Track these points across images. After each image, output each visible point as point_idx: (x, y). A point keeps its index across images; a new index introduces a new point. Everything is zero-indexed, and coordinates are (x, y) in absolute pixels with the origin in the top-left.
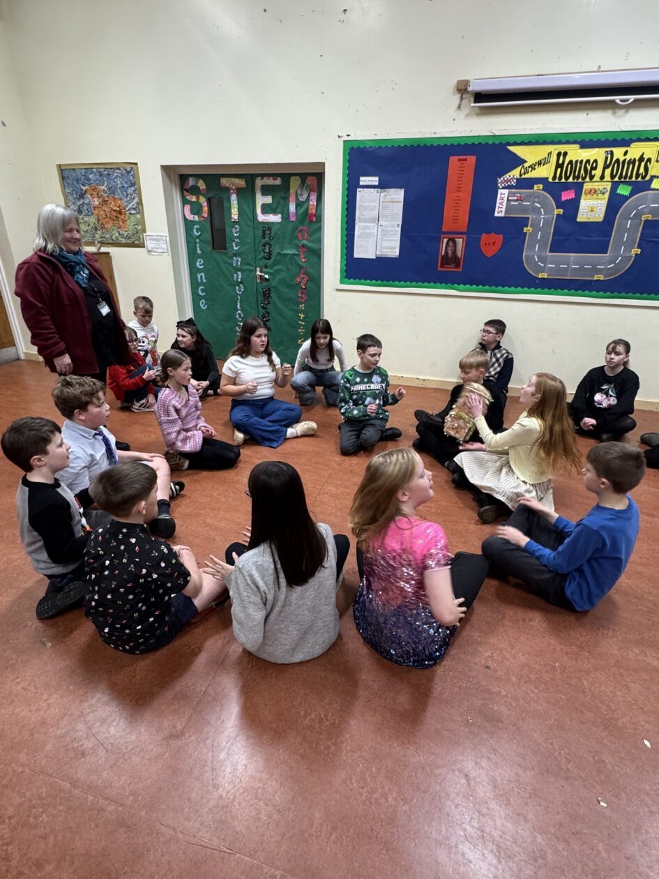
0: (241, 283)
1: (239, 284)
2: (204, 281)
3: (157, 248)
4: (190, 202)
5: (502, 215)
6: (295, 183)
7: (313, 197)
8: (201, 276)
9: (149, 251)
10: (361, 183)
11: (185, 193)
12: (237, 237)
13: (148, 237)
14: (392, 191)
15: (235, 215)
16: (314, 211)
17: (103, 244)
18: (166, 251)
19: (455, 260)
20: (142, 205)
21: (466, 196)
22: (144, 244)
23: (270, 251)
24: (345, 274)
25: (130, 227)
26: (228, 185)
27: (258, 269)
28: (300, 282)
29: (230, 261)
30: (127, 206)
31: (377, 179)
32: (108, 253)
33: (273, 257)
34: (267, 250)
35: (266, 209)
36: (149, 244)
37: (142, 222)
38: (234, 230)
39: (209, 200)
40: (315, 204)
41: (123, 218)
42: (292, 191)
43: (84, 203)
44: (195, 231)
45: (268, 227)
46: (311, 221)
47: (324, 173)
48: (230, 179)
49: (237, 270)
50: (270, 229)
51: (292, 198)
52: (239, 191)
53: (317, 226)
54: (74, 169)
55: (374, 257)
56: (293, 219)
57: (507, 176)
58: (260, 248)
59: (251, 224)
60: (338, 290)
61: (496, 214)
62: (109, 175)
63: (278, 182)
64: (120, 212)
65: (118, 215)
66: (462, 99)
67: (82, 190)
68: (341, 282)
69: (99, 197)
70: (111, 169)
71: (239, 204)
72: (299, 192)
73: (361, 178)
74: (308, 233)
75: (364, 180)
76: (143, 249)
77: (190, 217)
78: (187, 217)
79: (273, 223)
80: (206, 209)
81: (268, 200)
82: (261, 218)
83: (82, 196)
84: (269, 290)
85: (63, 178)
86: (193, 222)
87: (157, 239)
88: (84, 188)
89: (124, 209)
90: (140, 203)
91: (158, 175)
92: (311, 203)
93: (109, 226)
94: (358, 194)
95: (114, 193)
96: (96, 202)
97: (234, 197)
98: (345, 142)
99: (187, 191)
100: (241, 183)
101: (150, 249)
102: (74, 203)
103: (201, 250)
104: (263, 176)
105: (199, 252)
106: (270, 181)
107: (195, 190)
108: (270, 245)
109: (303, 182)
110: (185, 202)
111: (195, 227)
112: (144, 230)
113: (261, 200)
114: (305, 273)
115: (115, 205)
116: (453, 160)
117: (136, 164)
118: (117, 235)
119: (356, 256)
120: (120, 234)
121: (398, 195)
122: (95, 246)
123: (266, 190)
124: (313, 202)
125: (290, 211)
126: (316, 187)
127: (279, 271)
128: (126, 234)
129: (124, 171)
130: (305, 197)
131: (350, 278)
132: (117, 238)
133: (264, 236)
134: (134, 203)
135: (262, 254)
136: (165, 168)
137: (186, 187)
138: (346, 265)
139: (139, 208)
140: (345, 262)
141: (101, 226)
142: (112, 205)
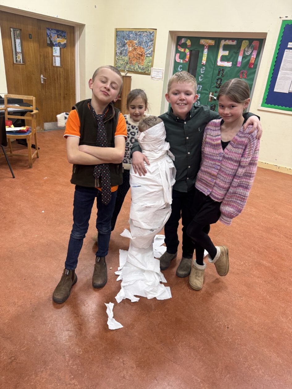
0: (199, 100)
3: (157, 76)
4: (180, 52)
6: (245, 44)
7: (255, 53)
9: (152, 78)
10: (289, 46)
11: (178, 47)
12: (203, 74)
13: (153, 70)
15: (204, 61)
16: (253, 62)
17: (129, 71)
18: (161, 78)
20: (154, 52)
22: (150, 73)
23: (221, 83)
24: (265, 101)
25: (145, 64)
26: (204, 43)
27: (211, 93)
30: (146, 52)
32: (131, 77)
34: (219, 83)
35: (224, 59)
36: (153, 74)
37: (152, 62)
38: (202, 70)
39: (191, 51)
40: (255, 57)
41: (142, 58)
42: (242, 48)
43: (124, 49)
44: (179, 68)
45: (222, 69)
46: (250, 67)
47: (266, 39)
48: (206, 40)
50: (223, 70)
51: (241, 53)
52: (210, 47)
53: (253, 71)
54: (123, 31)
55: (288, 93)
56: (239, 65)
58: (215, 81)
59: (213, 67)
60: (259, 110)
62: (140, 35)
63: (234, 43)
64: (142, 55)
65: (140, 57)
67: (124, 42)
68: (262, 106)
69: (132, 46)
70: (142, 32)
71: (208, 55)
72: (246, 49)
73: (290, 43)
74: (246, 74)
76: (149, 76)
77: (178, 60)
78: (176, 60)
79: (226, 67)
80: (188, 56)
81: (226, 53)
82: (219, 63)
83: (124, 45)
84: (215, 106)
85: (117, 35)
86: (179, 63)
87: (158, 71)
88: (126, 41)
89: (144, 53)
90: (153, 51)
91: (167, 35)
92: (252, 56)
93: (134, 62)
94: (285, 53)
95: (141, 45)
96: (131, 49)
97: (206, 51)
98: (283, 21)
99: (180, 45)
100: (212, 42)
101: (153, 76)
102: (119, 49)
104: (226, 39)
106: (230, 43)
107: (184, 46)
108: (221, 80)
109: (250, 44)
110: (177, 51)
111: (180, 66)
112: (152, 66)
113: (222, 53)
115: (140, 51)
117: (156, 29)
118: (138, 67)
119: (275, 90)
120: (139, 67)
122: (125, 72)
123: (226, 48)
124: (254, 56)
125: (238, 61)
126: (258, 47)
128: (142, 67)
129: (149, 33)
130: (249, 53)
131: (268, 104)
132: (137, 69)
133: (218, 75)
134: (150, 51)
135: (215, 85)
136: (171, 32)
137: (180, 43)
138: (267, 96)
139: (152, 54)
140: (267, 94)
141: (130, 62)
142: (139, 51)
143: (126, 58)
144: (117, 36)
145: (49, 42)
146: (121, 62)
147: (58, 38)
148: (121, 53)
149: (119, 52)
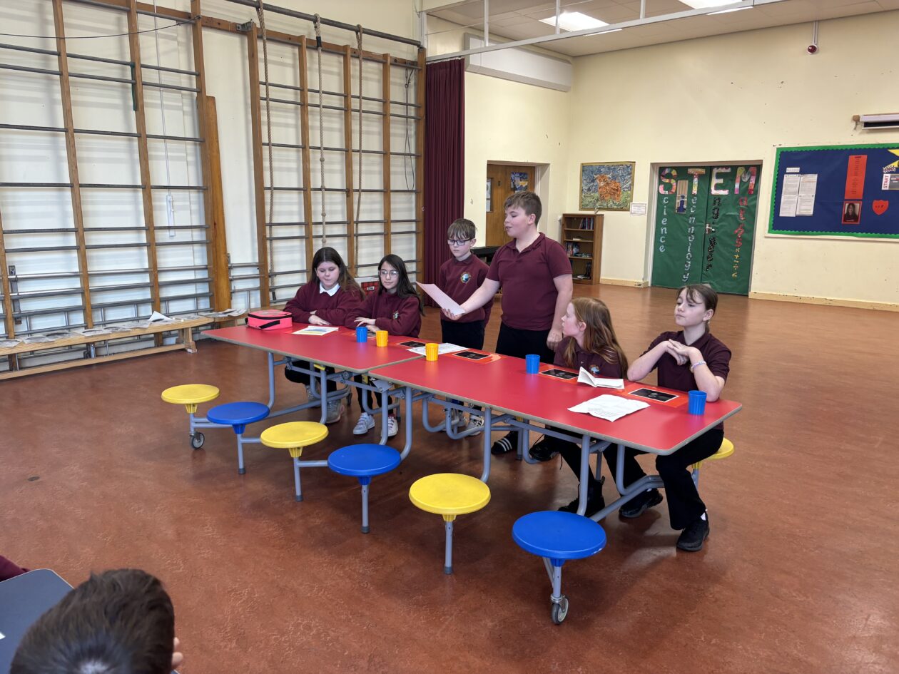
0: (693, 234)
1: (690, 234)
2: (666, 233)
3: (638, 212)
4: (664, 183)
5: (887, 189)
6: (740, 171)
7: (753, 179)
8: (664, 230)
9: (632, 213)
10: (787, 171)
11: (662, 177)
12: (694, 204)
13: (633, 205)
14: (809, 176)
15: (695, 191)
16: (753, 187)
17: (600, 209)
18: (644, 213)
19: (854, 217)
20: (633, 186)
21: (861, 179)
22: (629, 209)
23: (718, 213)
24: (772, 227)
25: (622, 199)
26: (692, 173)
27: (708, 225)
28: (737, 233)
29: (686, 219)
30: (622, 186)
31: (799, 169)
32: (602, 215)
33: (719, 217)
34: (716, 212)
35: (718, 186)
36: (633, 209)
37: (631, 196)
38: (693, 200)
39: (677, 182)
40: (754, 183)
41: (618, 193)
42: (738, 175)
43: (592, 186)
44: (664, 200)
45: (719, 197)
46: (750, 194)
47: (762, 166)
48: (694, 169)
49: (691, 225)
50: (719, 199)
51: (738, 179)
52: (700, 177)
53: (754, 197)
54: (592, 166)
55: (794, 216)
56: (737, 192)
57: (889, 166)
58: (711, 211)
59: (706, 196)
60: (766, 237)
61: (883, 189)
62: (614, 168)
63: (729, 170)
64: (617, 190)
65: (615, 192)
66: (857, 124)
67: (594, 177)
68: (769, 232)
69: (604, 181)
70: (617, 165)
71: (699, 184)
72: (743, 176)
73: (788, 169)
74: (747, 201)
75: (789, 170)
76: (628, 212)
77: (662, 191)
78: (660, 192)
79: (722, 195)
80: (674, 187)
81: (721, 181)
82: (714, 192)
83: (593, 181)
84: (714, 238)
86: (665, 195)
87: (639, 206)
88: (596, 177)
89: (620, 188)
90: (632, 184)
91: (648, 167)
92: (751, 183)
93: (607, 198)
94: (785, 177)
95: (615, 179)
96: (602, 184)
97: (696, 181)
98: (778, 149)
99: (663, 176)
100: (703, 171)
102: (586, 185)
103: (666, 212)
104: (718, 167)
105: (665, 214)
106: (723, 170)
107: (669, 176)
108: (719, 209)
109: (747, 170)
110: (660, 182)
111: (665, 198)
112: (632, 201)
113: (715, 181)
114: (743, 228)
115: (615, 186)
116: (852, 158)
117: (634, 162)
118: (612, 203)
119: (781, 215)
120: (614, 203)
121: (814, 178)
122: (595, 210)
123: (719, 176)
124: (753, 181)
125: (736, 188)
126: (755, 173)
127: (722, 226)
128: (618, 203)
129: (625, 167)
130: (747, 179)
131: (775, 230)
132: (611, 206)
133: (714, 204)
134: (628, 184)
135: (712, 215)
136: (653, 165)
137: (663, 174)
138: (773, 221)
139: (631, 187)
140: (772, 219)
141: (602, 198)
142: (613, 186)
143: (597, 195)
144: (583, 171)
145: (512, 187)
146: (589, 199)
147: (521, 181)
148: (589, 190)
149: (587, 188)
